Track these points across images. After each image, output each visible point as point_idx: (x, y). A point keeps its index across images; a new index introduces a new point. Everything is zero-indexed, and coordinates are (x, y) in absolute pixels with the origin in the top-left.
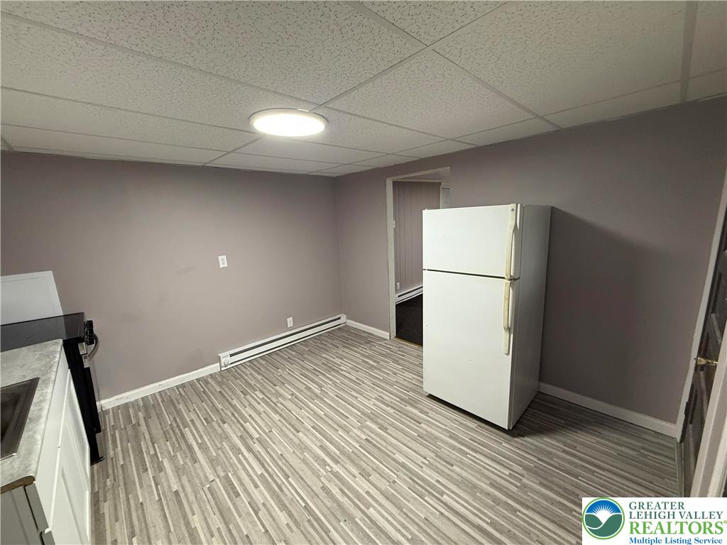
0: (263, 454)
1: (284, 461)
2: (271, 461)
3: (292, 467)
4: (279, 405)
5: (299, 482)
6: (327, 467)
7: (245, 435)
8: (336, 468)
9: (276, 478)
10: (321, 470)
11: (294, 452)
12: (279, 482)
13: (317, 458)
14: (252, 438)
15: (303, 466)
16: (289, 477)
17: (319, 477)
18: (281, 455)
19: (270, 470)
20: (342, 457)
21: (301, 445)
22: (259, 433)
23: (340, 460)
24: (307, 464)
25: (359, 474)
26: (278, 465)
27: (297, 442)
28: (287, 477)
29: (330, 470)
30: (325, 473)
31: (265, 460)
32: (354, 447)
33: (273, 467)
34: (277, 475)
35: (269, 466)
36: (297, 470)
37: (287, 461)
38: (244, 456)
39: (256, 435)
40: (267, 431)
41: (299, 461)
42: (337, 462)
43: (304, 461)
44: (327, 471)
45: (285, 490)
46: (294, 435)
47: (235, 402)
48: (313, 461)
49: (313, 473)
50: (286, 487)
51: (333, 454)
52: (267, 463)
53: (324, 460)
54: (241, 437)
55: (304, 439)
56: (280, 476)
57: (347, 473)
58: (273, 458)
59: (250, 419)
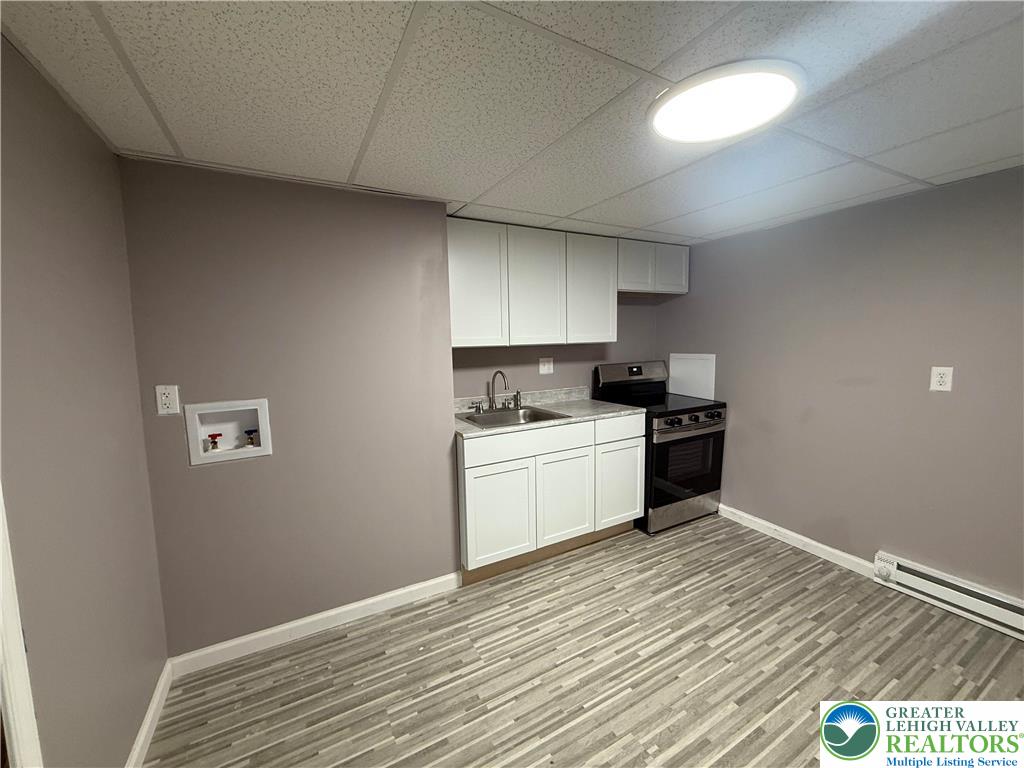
0: (675, 655)
1: (664, 681)
2: (661, 665)
3: (653, 692)
4: (810, 670)
5: (625, 702)
6: (656, 747)
7: (711, 631)
9: (631, 672)
10: (650, 736)
11: (686, 695)
12: (626, 675)
13: (675, 732)
14: (706, 639)
15: (656, 708)
16: (633, 688)
17: (635, 731)
18: (677, 678)
19: (645, 665)
21: (704, 707)
22: (717, 648)
24: (661, 714)
26: (654, 675)
27: (711, 702)
28: (634, 686)
29: (650, 751)
30: (641, 742)
31: (664, 657)
33: (651, 669)
34: (637, 673)
35: (655, 662)
36: (648, 700)
37: (664, 685)
38: (668, 634)
39: (712, 643)
40: (727, 656)
41: (666, 703)
43: (667, 710)
44: (647, 746)
45: (611, 684)
46: (729, 696)
47: (786, 610)
48: (668, 724)
50: (617, 685)
52: (658, 661)
53: (671, 743)
54: (705, 627)
55: (722, 713)
56: (635, 678)
58: (668, 667)
59: (750, 632)
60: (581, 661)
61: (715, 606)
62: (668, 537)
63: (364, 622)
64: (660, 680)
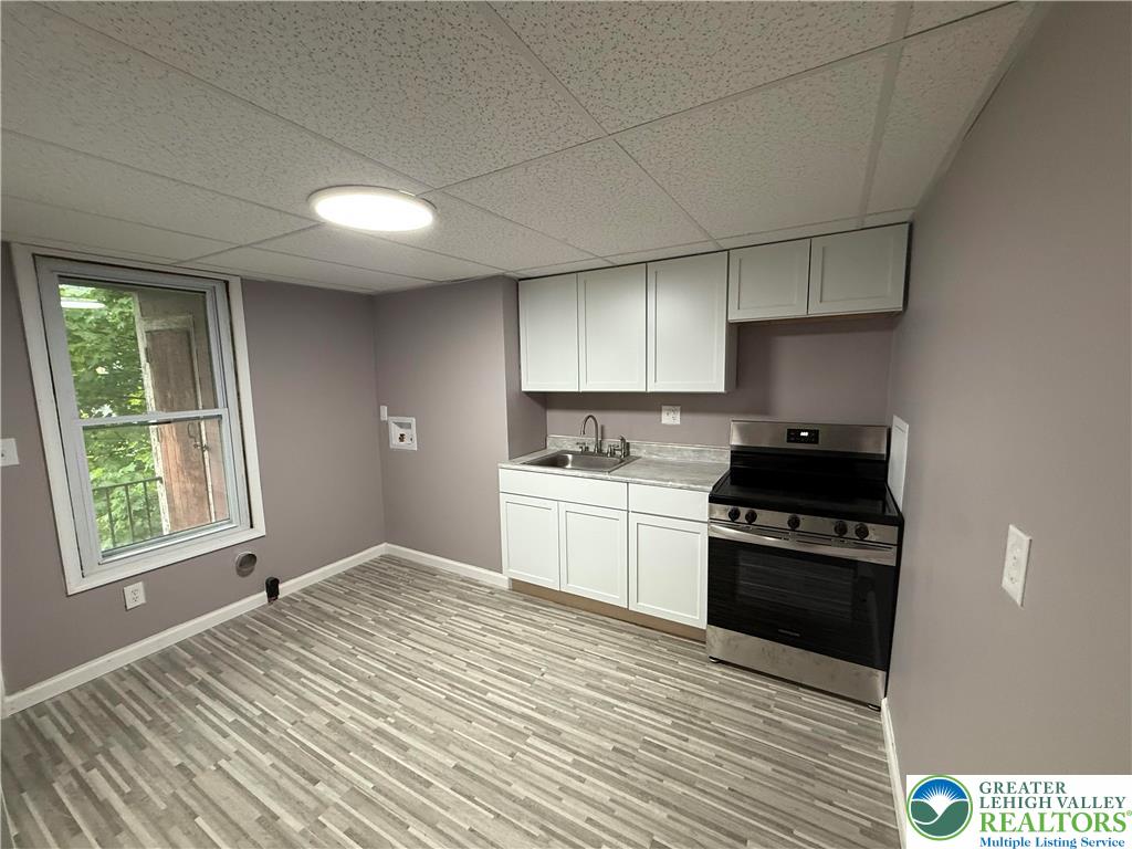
0: (500, 716)
1: (463, 715)
5: (431, 697)
6: (393, 721)
7: (553, 736)
8: (380, 723)
10: (402, 716)
11: (452, 730)
12: (459, 692)
13: (411, 730)
14: (534, 734)
15: (431, 715)
16: (447, 699)
17: (405, 707)
18: (471, 722)
19: (475, 699)
20: (368, 739)
21: (443, 744)
22: (528, 745)
23: (372, 734)
24: (425, 718)
25: (343, 723)
26: (467, 708)
27: (452, 747)
28: (448, 698)
29: (389, 719)
30: (396, 713)
32: (344, 762)
33: (474, 704)
36: (438, 709)
38: (527, 707)
39: (533, 741)
40: (518, 754)
41: (438, 720)
42: (379, 731)
43: (431, 722)
44: (394, 716)
46: (463, 759)
48: (416, 724)
49: (413, 710)
50: (446, 689)
51: (385, 741)
53: (399, 729)
54: (559, 732)
55: (440, 756)
56: (459, 698)
57: (363, 721)
58: (481, 714)
59: (576, 772)
60: (464, 665)
61: (607, 737)
62: (724, 674)
63: (451, 575)
64: (462, 712)
